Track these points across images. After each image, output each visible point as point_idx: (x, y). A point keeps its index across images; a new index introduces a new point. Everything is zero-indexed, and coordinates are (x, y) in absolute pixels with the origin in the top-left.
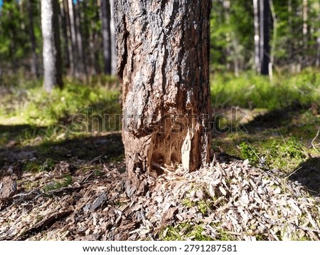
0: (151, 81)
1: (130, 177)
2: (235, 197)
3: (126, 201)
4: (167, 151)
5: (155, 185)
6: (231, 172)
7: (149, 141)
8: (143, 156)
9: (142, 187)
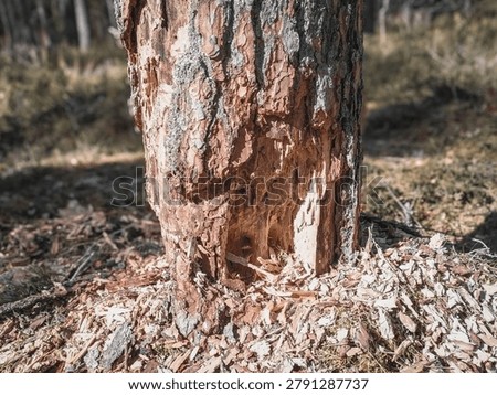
0: (224, 54)
1: (182, 293)
2: (435, 336)
3: (179, 345)
4: (259, 227)
5: (244, 312)
6: (417, 273)
7: (223, 209)
8: (210, 245)
9: (213, 314)
